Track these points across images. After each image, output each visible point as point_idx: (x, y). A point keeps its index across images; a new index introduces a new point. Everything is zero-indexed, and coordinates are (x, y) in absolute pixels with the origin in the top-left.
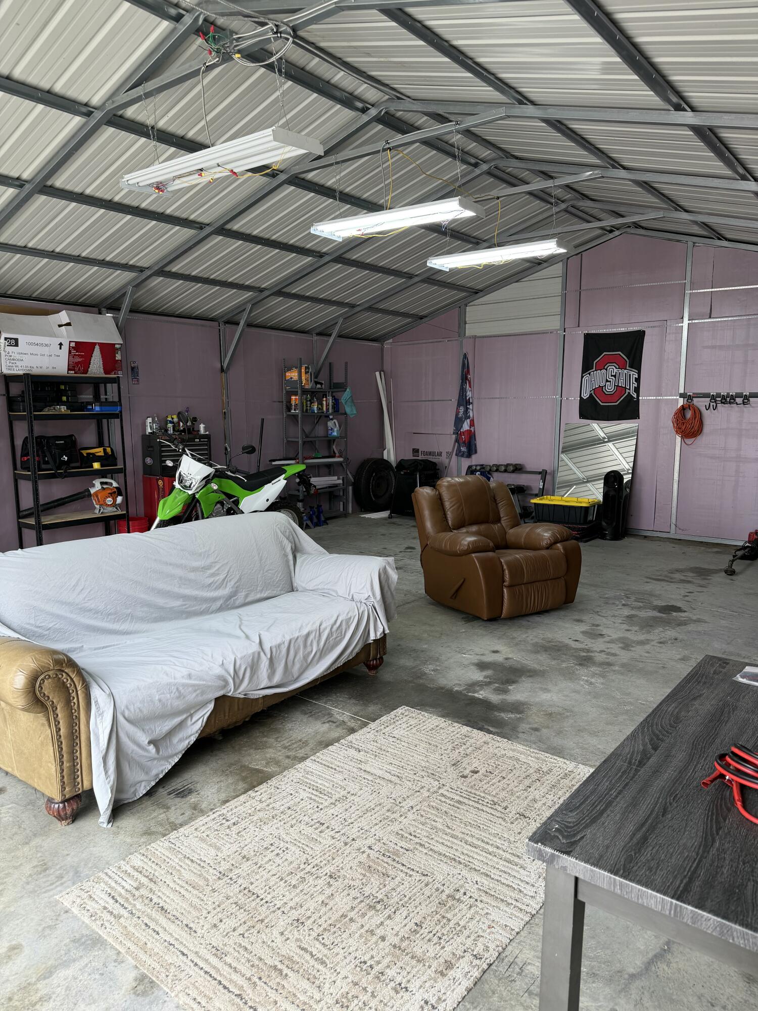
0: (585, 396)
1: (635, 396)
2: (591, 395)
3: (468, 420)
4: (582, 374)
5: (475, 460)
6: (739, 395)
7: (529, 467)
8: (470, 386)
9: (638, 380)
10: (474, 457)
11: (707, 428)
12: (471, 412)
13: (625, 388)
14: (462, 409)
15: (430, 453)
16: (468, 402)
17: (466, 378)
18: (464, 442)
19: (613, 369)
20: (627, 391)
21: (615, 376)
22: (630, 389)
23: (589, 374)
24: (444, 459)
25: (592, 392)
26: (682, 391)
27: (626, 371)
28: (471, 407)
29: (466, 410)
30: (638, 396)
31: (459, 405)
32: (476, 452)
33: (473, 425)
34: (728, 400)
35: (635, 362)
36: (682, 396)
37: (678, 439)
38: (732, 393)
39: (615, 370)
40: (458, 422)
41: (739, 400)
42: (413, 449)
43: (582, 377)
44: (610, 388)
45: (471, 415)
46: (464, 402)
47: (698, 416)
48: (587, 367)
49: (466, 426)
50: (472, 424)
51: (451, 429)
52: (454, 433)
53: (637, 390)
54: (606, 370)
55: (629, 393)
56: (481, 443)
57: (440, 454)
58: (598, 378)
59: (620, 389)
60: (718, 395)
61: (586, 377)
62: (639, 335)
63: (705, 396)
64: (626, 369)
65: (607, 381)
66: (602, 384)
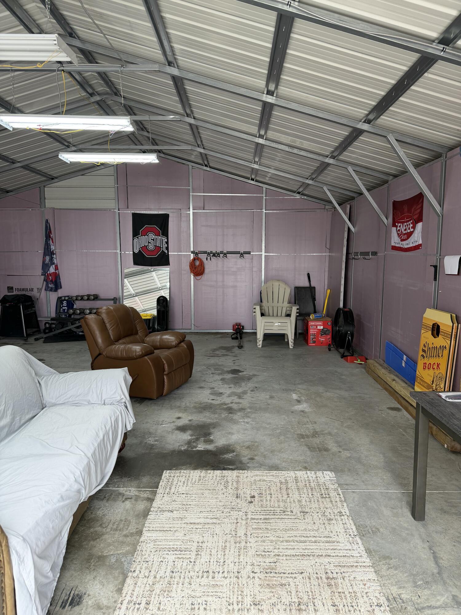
0: (136, 251)
1: (166, 252)
2: (140, 250)
3: (54, 266)
4: (133, 237)
5: (61, 293)
6: (222, 252)
7: (102, 296)
8: (53, 242)
9: (167, 243)
10: (59, 291)
11: (206, 271)
12: (55, 260)
13: (160, 247)
14: (48, 258)
15: (23, 290)
16: (52, 253)
17: (50, 237)
18: (52, 281)
19: (152, 236)
20: (162, 249)
21: (153, 240)
22: (163, 248)
23: (138, 238)
24: (35, 293)
25: (141, 249)
26: (192, 250)
27: (160, 237)
28: (55, 256)
29: (51, 259)
30: (168, 252)
31: (45, 255)
32: (61, 288)
33: (58, 269)
34: (216, 255)
35: (165, 233)
36: (193, 252)
37: (192, 277)
38: (218, 251)
39: (153, 236)
40: (45, 267)
41: (222, 255)
42: (8, 287)
43: (133, 240)
44: (151, 247)
45: (55, 262)
46: (48, 252)
47: (202, 263)
48: (136, 234)
49: (52, 270)
50: (56, 268)
51: (39, 271)
52: (42, 275)
53: (167, 248)
54: (148, 236)
55: (163, 250)
56: (64, 280)
57: (32, 290)
58: (143, 241)
59: (158, 248)
60: (211, 252)
61: (136, 240)
62: (166, 217)
63: (205, 252)
64: (160, 236)
65: (149, 243)
66: (146, 244)
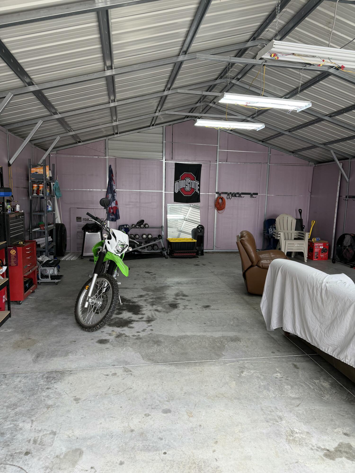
0: (177, 191)
2: (179, 191)
4: (175, 181)
8: (114, 183)
9: (199, 186)
10: (118, 221)
12: (116, 197)
13: (194, 189)
14: (110, 196)
17: (112, 179)
19: (188, 180)
20: (195, 190)
22: (196, 189)
23: (178, 182)
25: (180, 190)
26: (217, 191)
28: (116, 194)
29: (113, 196)
30: (200, 193)
32: (119, 218)
33: (117, 204)
34: (234, 195)
35: (198, 179)
37: (216, 211)
38: (235, 192)
39: (189, 181)
41: (238, 195)
42: (77, 218)
43: (175, 183)
44: (188, 189)
46: (111, 191)
47: (223, 201)
48: (177, 178)
49: (113, 205)
53: (199, 190)
54: (186, 180)
55: (196, 191)
58: (182, 184)
59: (192, 189)
60: (231, 193)
62: (199, 166)
63: (226, 193)
64: (194, 181)
65: (186, 185)
66: (184, 187)
